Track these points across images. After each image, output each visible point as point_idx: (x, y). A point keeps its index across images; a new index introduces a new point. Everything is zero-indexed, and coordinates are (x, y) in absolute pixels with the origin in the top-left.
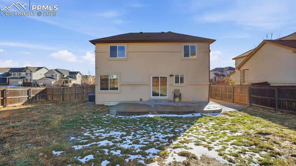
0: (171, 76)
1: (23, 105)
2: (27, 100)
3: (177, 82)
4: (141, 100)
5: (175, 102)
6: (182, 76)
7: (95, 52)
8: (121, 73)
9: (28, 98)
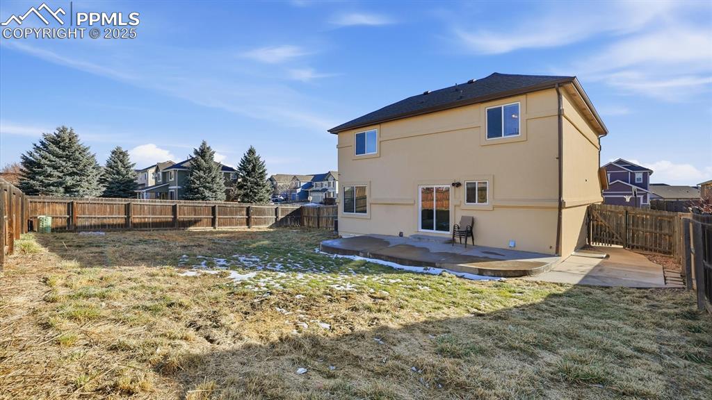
0: (458, 185)
1: (271, 227)
2: (274, 222)
3: (471, 199)
4: (401, 235)
5: (466, 247)
6: (483, 185)
7: (338, 147)
8: (370, 182)
9: (276, 219)
